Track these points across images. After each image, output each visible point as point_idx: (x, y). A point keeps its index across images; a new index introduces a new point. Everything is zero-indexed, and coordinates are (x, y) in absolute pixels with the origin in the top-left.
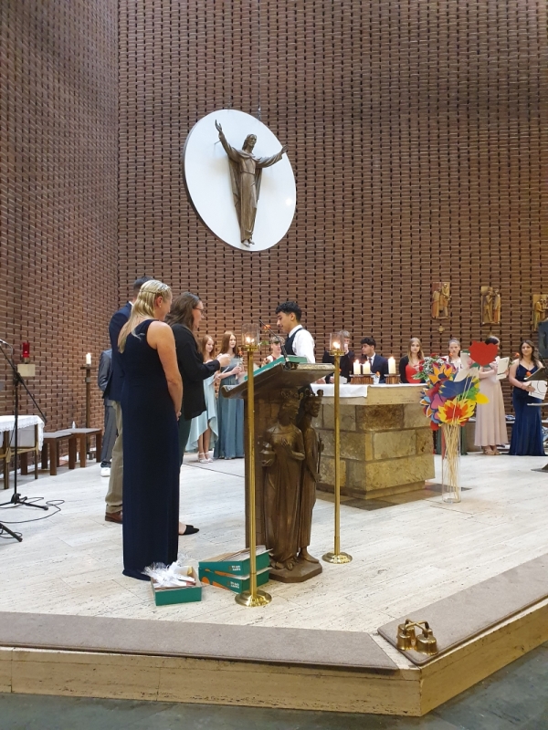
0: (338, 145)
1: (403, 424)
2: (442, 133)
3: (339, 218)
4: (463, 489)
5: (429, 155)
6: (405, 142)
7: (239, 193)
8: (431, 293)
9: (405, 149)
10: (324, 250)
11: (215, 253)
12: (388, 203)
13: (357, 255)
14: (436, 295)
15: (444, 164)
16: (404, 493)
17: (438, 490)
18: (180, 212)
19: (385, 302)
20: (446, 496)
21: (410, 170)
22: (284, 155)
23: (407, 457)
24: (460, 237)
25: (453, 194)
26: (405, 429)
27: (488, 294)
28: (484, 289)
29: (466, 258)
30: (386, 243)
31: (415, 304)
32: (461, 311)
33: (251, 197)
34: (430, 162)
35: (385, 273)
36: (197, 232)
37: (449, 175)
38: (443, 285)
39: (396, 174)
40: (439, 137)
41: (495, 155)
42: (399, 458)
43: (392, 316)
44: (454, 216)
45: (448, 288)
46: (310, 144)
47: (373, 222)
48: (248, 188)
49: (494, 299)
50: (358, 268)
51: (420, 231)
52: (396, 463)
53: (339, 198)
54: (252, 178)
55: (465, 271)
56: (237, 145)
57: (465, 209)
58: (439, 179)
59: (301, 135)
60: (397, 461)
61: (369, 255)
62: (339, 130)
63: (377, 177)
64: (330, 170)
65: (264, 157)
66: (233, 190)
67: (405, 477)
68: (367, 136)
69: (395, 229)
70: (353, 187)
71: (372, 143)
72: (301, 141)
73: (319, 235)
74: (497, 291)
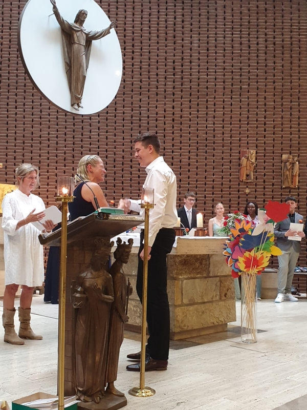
0: (162, 24)
1: (209, 272)
2: (252, 19)
3: (161, 89)
4: (259, 331)
5: (241, 38)
6: (220, 25)
7: (70, 62)
8: (240, 159)
9: (220, 32)
10: (148, 117)
11: (49, 115)
12: (204, 78)
13: (176, 124)
14: (244, 160)
15: (253, 47)
16: (208, 335)
17: (238, 331)
18: (17, 76)
19: (200, 165)
20: (245, 338)
21: (225, 50)
22: (113, 31)
23: (211, 302)
24: (265, 111)
25: (261, 72)
26: (211, 277)
27: (288, 161)
28: (285, 157)
29: (270, 129)
30: (202, 113)
31: (225, 168)
32: (265, 175)
33: (81, 66)
34: (241, 44)
35: (200, 140)
36: (33, 95)
37: (257, 56)
38: (249, 152)
39: (213, 53)
40: (249, 22)
41: (295, 41)
42: (204, 303)
43: (206, 178)
44: (260, 92)
45: (254, 155)
46: (137, 23)
47: (191, 95)
48: (78, 59)
49: (293, 166)
50: (177, 134)
51: (231, 105)
52: (202, 307)
53: (161, 72)
54: (83, 49)
55: (269, 141)
56: (70, 18)
57: (270, 86)
58: (249, 59)
59: (129, 13)
60: (202, 306)
61: (186, 124)
62: (163, 11)
63: (195, 55)
64: (154, 47)
65: (94, 30)
66: (65, 59)
67: (210, 320)
68: (187, 18)
69: (210, 101)
70: (174, 63)
71: (191, 25)
72: (129, 19)
73: (143, 104)
74: (296, 159)
